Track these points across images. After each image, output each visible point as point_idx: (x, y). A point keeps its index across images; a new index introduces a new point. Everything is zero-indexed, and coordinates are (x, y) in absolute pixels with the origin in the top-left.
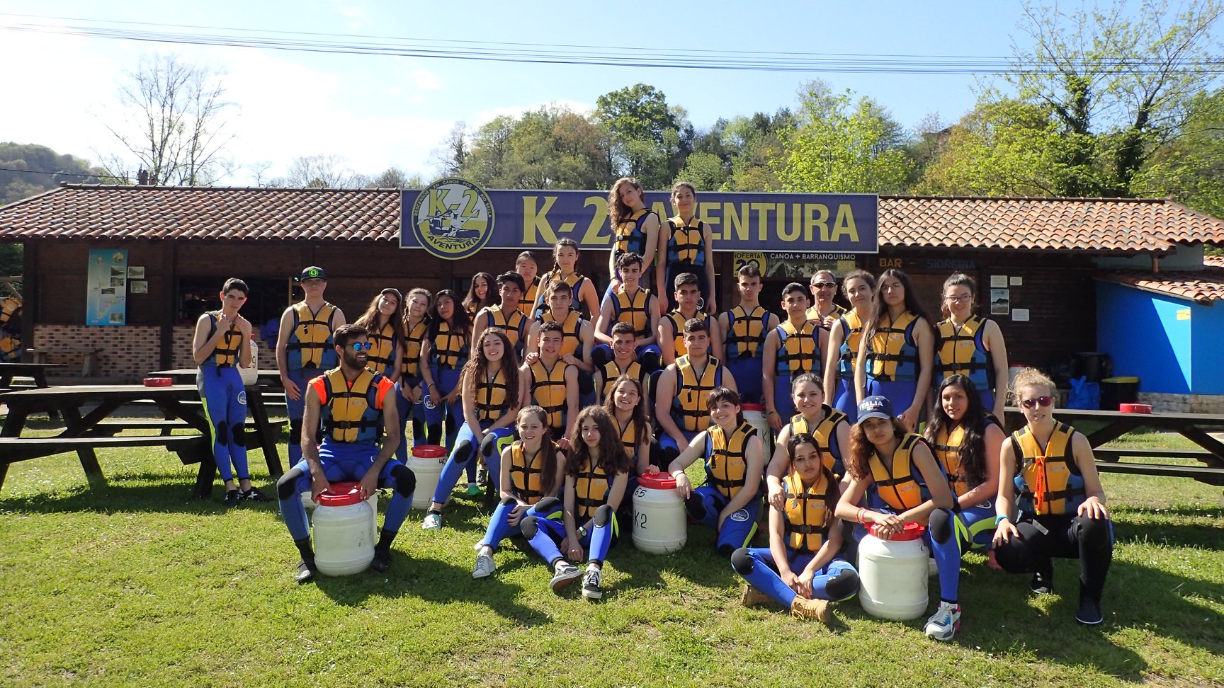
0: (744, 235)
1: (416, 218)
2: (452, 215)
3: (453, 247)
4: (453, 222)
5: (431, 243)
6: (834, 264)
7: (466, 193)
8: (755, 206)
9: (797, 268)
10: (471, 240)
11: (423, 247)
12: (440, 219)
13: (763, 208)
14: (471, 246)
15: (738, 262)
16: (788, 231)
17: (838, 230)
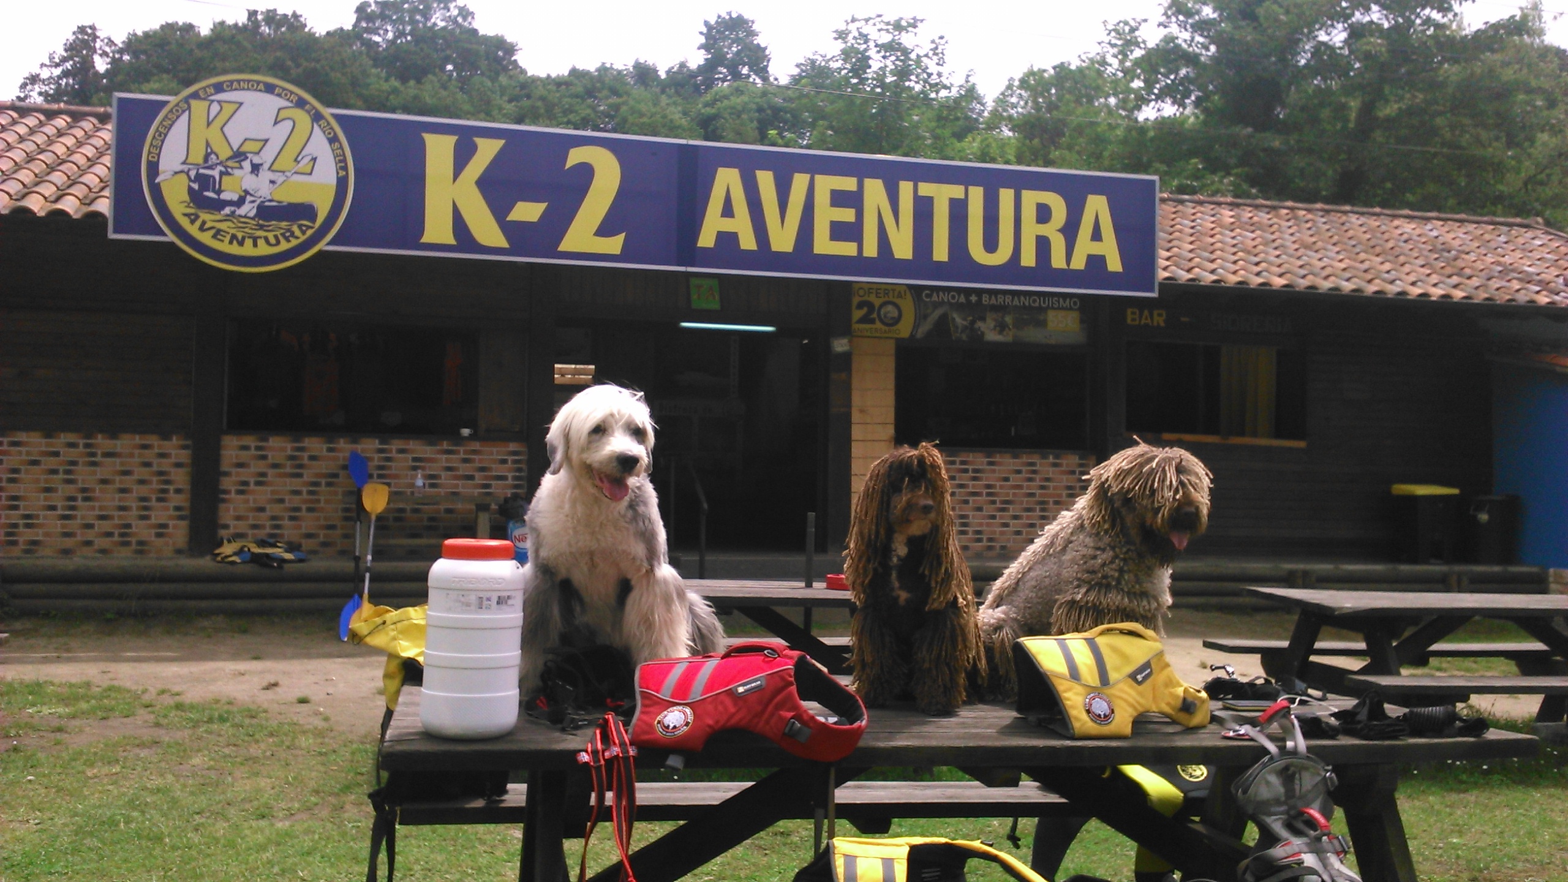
0: (903, 248)
1: (154, 169)
2: (247, 165)
3: (249, 242)
4: (249, 182)
5: (193, 230)
6: (1042, 318)
7: (283, 115)
8: (926, 189)
9: (973, 322)
10: (295, 229)
11: (171, 237)
12: (215, 173)
13: (942, 194)
14: (294, 242)
15: (860, 306)
16: (991, 244)
17: (1085, 247)
